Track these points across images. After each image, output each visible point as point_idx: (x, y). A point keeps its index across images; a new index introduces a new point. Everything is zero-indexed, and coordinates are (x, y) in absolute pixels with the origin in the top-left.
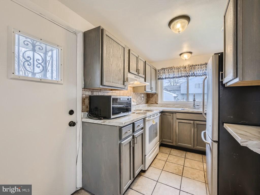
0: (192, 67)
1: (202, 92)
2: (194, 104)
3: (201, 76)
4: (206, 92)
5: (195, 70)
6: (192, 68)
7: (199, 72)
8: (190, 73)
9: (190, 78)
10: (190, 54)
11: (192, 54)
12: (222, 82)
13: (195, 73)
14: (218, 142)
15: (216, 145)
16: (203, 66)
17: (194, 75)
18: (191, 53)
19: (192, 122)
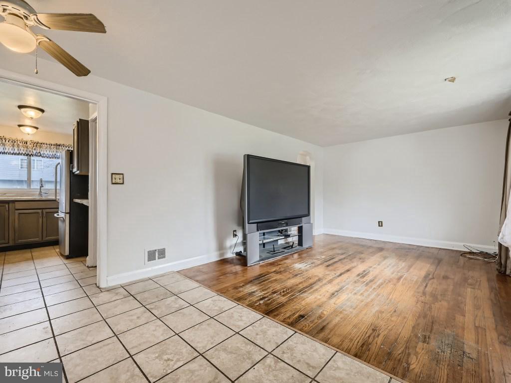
0: (36, 144)
1: (54, 180)
2: (41, 191)
3: (50, 158)
4: (58, 180)
5: (41, 149)
6: (36, 146)
7: (48, 152)
8: (34, 152)
9: (32, 158)
10: (35, 130)
11: (39, 130)
12: (72, 171)
13: (42, 153)
14: (69, 213)
15: (68, 216)
16: (53, 146)
17: (39, 155)
18: (37, 128)
19: (40, 211)
